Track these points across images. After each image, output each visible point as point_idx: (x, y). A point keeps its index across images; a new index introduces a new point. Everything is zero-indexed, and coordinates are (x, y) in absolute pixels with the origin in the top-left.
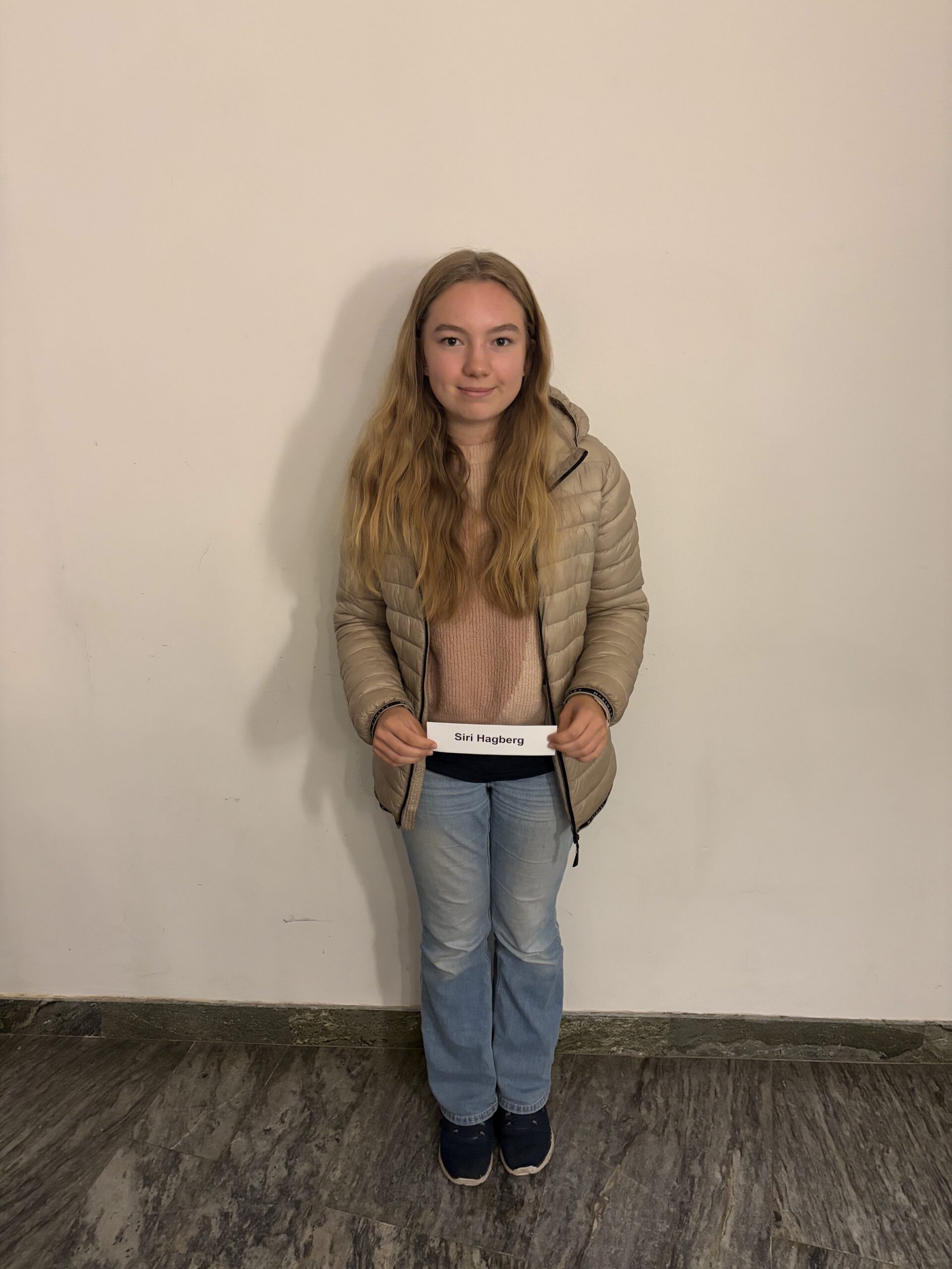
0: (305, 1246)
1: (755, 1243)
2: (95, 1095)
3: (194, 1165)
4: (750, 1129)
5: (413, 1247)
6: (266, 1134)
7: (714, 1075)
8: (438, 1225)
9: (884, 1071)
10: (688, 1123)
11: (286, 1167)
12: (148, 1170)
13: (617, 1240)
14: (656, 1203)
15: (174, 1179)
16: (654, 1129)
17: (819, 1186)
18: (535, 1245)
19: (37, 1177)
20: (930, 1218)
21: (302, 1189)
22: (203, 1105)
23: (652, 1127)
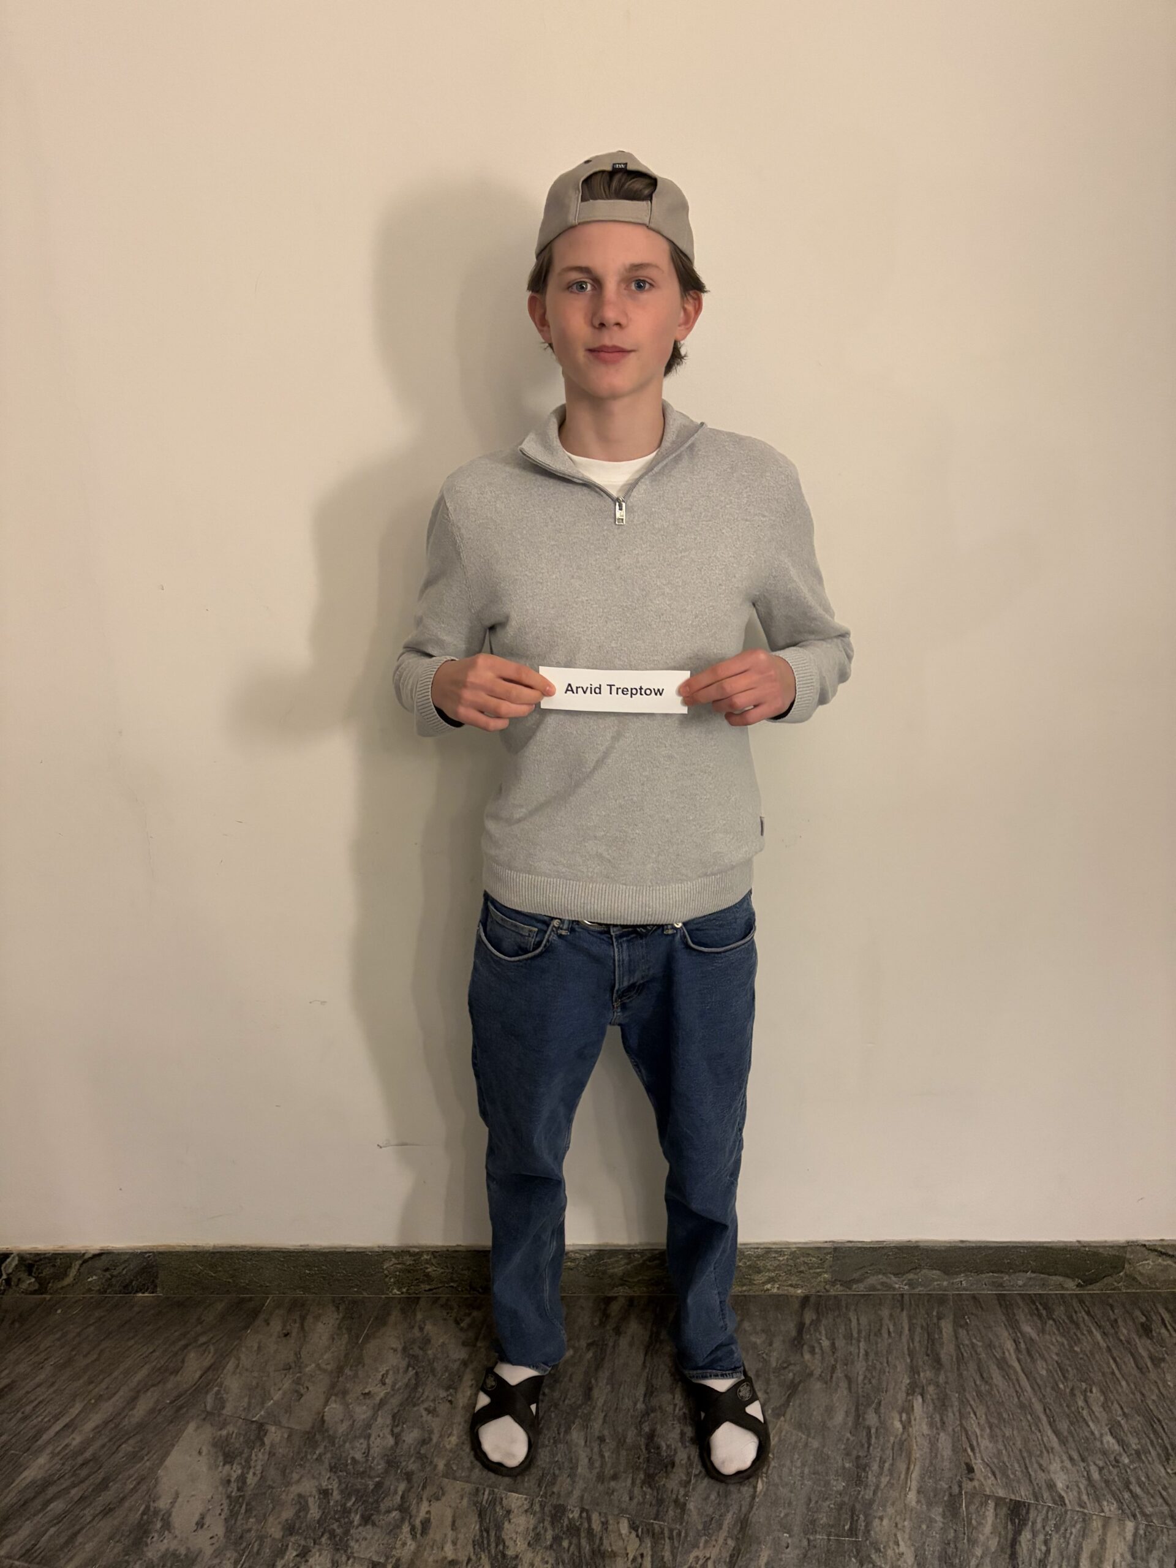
0: (421, 1522)
1: (946, 1498)
2: (154, 1363)
3: (282, 1437)
4: (931, 1371)
5: (549, 1519)
6: (365, 1398)
7: (885, 1313)
8: (577, 1493)
9: (1081, 1302)
10: (860, 1367)
11: (392, 1433)
12: (228, 1446)
13: (787, 1502)
14: (828, 1457)
15: (260, 1455)
16: (820, 1375)
17: (1015, 1432)
18: (691, 1511)
19: (94, 1458)
20: (1143, 1462)
21: (413, 1459)
22: (288, 1368)
23: (817, 1372)
